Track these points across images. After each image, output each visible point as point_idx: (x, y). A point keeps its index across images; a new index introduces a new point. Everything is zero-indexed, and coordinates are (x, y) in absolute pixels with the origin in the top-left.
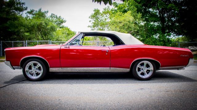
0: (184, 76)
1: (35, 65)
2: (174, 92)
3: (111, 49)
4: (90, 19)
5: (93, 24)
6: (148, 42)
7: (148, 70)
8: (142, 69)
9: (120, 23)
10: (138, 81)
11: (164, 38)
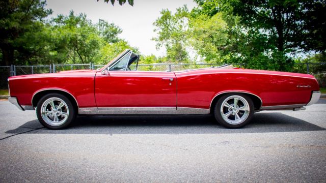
0: (307, 121)
1: (56, 103)
2: (278, 148)
3: (177, 77)
4: (155, 27)
5: (159, 35)
6: (253, 64)
7: (240, 111)
8: (231, 110)
9: (204, 32)
10: (223, 130)
11: (279, 57)
